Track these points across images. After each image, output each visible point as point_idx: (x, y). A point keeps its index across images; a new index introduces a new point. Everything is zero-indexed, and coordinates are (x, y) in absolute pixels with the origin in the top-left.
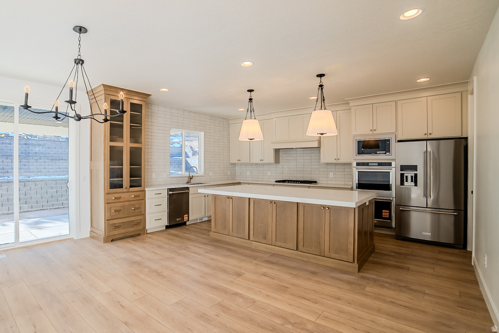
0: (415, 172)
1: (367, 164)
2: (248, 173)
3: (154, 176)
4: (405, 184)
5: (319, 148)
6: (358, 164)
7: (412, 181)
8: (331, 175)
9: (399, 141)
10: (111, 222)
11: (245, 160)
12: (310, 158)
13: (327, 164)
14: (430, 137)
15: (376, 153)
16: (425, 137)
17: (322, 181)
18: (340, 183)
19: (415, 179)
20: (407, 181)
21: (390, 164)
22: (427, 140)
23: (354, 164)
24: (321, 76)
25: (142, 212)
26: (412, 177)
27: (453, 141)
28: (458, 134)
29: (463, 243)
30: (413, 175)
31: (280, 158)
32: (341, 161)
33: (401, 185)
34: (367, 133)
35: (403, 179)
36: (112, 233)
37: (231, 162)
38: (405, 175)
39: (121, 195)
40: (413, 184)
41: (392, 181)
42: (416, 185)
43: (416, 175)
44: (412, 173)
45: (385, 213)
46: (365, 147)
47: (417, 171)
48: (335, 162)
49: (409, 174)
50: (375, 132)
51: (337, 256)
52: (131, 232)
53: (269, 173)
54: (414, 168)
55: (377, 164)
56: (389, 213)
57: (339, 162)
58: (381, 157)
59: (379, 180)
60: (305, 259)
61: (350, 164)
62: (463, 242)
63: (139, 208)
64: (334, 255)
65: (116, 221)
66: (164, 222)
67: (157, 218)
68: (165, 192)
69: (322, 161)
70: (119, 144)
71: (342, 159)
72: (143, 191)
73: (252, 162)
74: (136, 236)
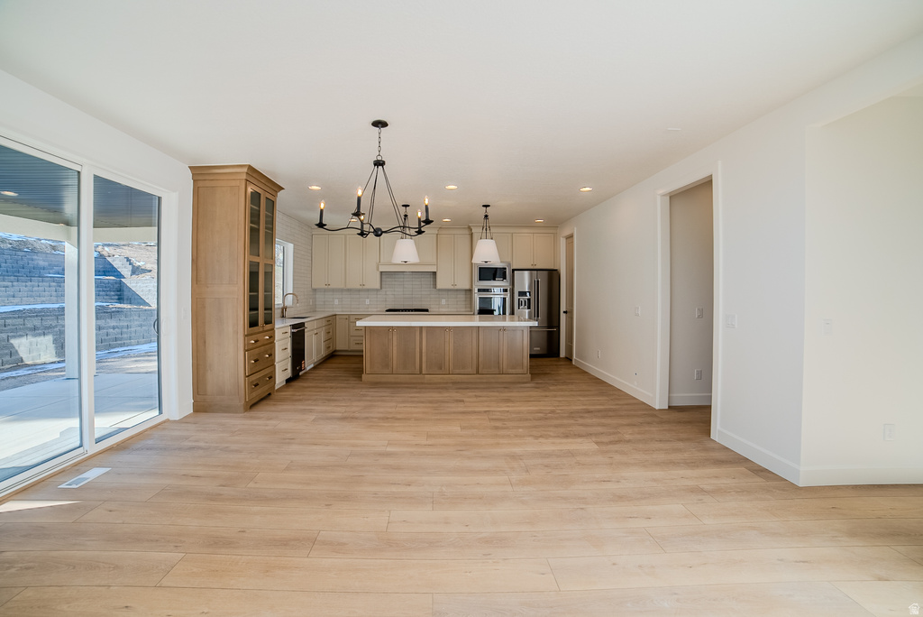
2: (336, 302)
5: (435, 272)
6: (479, 290)
7: (525, 305)
8: (444, 302)
9: (515, 270)
10: (251, 379)
11: (335, 285)
12: (419, 283)
13: (440, 290)
14: (535, 267)
15: (495, 280)
16: (532, 267)
17: (433, 309)
18: (453, 310)
19: (527, 304)
23: (475, 290)
24: (486, 206)
25: (273, 359)
27: (546, 272)
28: (552, 267)
30: (526, 300)
31: (383, 283)
32: (458, 287)
36: (251, 396)
37: (314, 286)
39: (258, 336)
41: (508, 306)
42: (529, 308)
43: (528, 300)
44: (526, 298)
48: (452, 287)
49: (523, 300)
51: (514, 371)
52: (265, 392)
53: (367, 302)
57: (456, 288)
60: (485, 381)
61: (470, 291)
63: (272, 355)
64: (510, 371)
65: (254, 378)
66: (289, 374)
67: (282, 368)
68: (289, 330)
69: (439, 286)
70: (256, 259)
71: (460, 286)
72: (273, 329)
73: (348, 287)
74: (267, 397)
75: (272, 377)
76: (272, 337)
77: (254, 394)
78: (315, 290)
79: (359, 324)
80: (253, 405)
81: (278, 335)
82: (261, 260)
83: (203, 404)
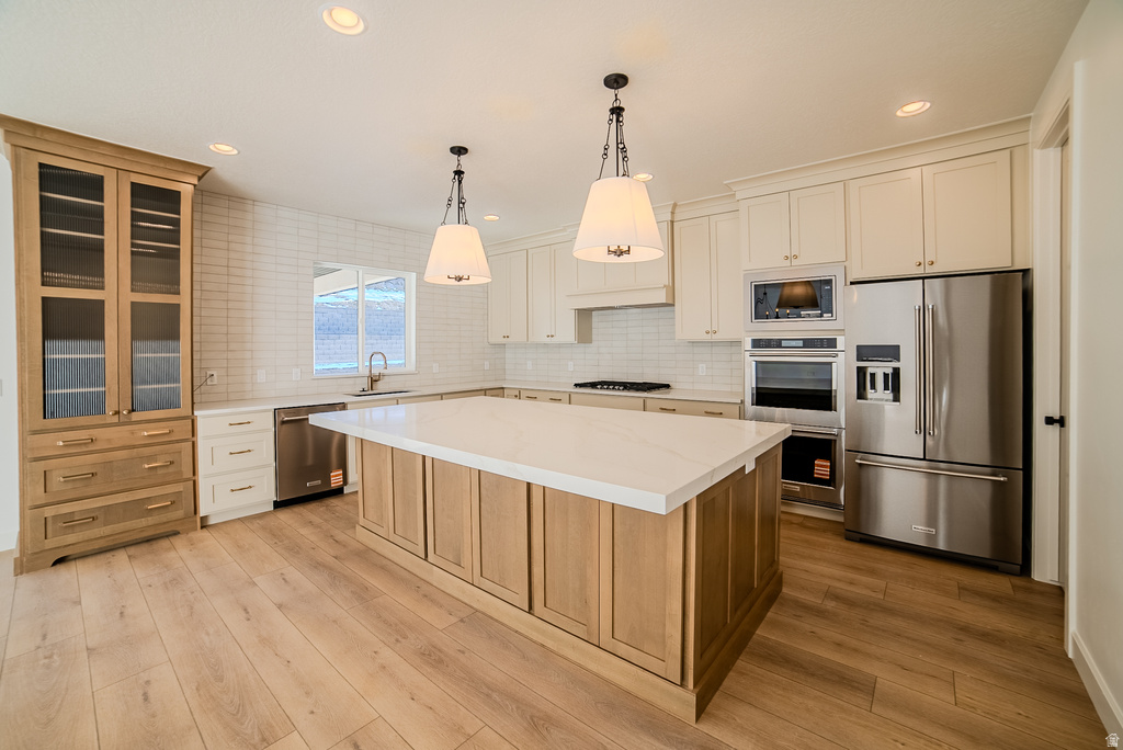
0: (895, 364)
1: (778, 344)
3: (261, 376)
4: (869, 396)
6: (756, 345)
7: (886, 388)
8: (702, 369)
9: (852, 283)
10: (49, 512)
12: (655, 330)
13: (693, 343)
14: (930, 270)
15: (799, 316)
16: (919, 271)
18: (722, 390)
19: (894, 382)
20: (873, 386)
21: (832, 343)
22: (923, 278)
23: (748, 346)
25: (180, 472)
26: (886, 375)
28: (1001, 262)
29: (1019, 560)
30: (890, 371)
31: (594, 331)
32: (720, 337)
33: (858, 398)
34: (777, 268)
35: (863, 381)
36: (50, 543)
37: (492, 340)
38: (870, 371)
39: (95, 433)
40: (889, 395)
41: (838, 387)
42: (896, 399)
43: (896, 372)
44: (888, 367)
45: (821, 468)
47: (899, 361)
48: (707, 338)
49: (879, 369)
50: (795, 262)
52: (143, 530)
54: (892, 352)
55: (801, 343)
56: (831, 468)
57: (716, 337)
58: (806, 326)
61: (738, 343)
62: (1020, 557)
69: (680, 337)
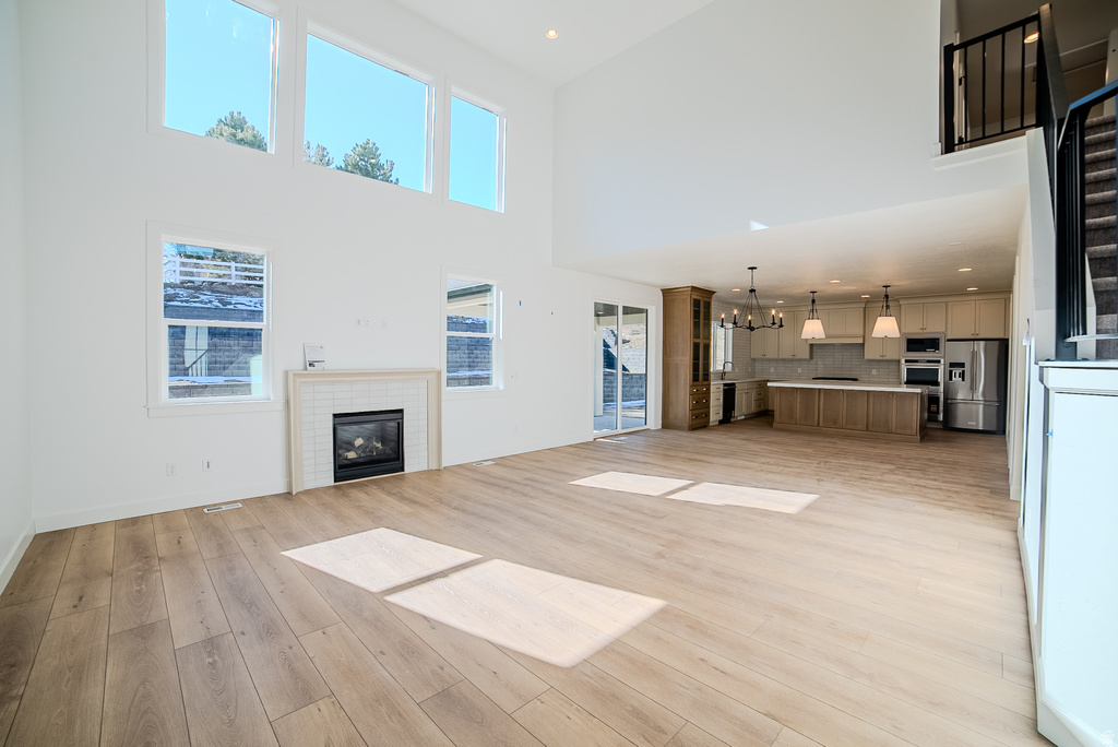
0: (963, 369)
1: (916, 361)
2: (772, 370)
4: (953, 380)
5: (863, 344)
6: (906, 361)
7: (960, 377)
8: (874, 372)
9: (948, 340)
11: (770, 355)
12: (851, 354)
13: (870, 361)
14: (978, 337)
15: (925, 351)
16: (973, 337)
17: (862, 378)
19: (962, 375)
20: (955, 376)
21: (939, 362)
22: (974, 340)
23: (903, 361)
24: (885, 286)
25: (708, 404)
26: (960, 373)
27: (998, 341)
28: (1002, 336)
31: (816, 354)
32: (887, 358)
33: (949, 381)
34: (917, 330)
35: (951, 375)
37: (752, 357)
38: (954, 371)
40: (960, 379)
41: (941, 378)
42: (963, 381)
43: (963, 371)
44: (961, 370)
45: (934, 408)
46: (915, 344)
47: (965, 368)
48: (881, 358)
49: (957, 371)
50: (924, 330)
51: (903, 431)
53: (800, 370)
54: (962, 365)
55: (926, 361)
56: (937, 407)
57: (884, 359)
58: (929, 355)
59: (929, 377)
60: (874, 437)
61: (899, 361)
63: (708, 401)
64: (900, 431)
65: (695, 412)
66: (721, 417)
67: (716, 412)
68: (722, 387)
69: (866, 357)
70: (697, 341)
71: (889, 357)
72: (709, 385)
73: (781, 357)
74: (705, 427)
75: (708, 415)
76: (708, 389)
77: (695, 422)
78: (754, 360)
79: (769, 384)
80: (693, 428)
81: (712, 389)
82: (701, 342)
83: (667, 424)
